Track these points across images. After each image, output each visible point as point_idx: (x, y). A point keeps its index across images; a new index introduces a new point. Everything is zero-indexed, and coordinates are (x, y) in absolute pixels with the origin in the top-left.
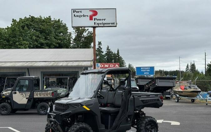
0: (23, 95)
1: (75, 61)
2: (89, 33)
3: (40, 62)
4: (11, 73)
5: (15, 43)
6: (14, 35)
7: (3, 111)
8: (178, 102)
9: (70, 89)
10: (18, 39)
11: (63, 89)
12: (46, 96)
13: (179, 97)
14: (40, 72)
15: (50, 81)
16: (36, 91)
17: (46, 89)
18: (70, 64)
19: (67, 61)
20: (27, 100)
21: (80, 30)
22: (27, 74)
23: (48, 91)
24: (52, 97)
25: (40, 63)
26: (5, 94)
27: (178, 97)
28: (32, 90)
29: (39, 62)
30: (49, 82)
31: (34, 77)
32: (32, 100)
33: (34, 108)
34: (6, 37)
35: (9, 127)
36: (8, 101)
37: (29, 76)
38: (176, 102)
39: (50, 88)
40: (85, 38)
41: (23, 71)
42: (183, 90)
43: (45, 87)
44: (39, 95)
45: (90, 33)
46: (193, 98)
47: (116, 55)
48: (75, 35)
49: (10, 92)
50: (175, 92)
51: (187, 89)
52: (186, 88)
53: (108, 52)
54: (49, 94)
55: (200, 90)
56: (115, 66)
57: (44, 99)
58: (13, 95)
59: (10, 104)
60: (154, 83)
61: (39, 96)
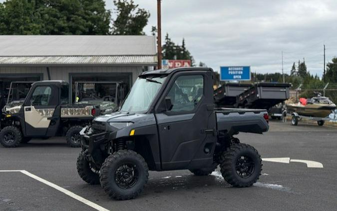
0: (43, 113)
1: (127, 56)
2: (140, 11)
3: (68, 56)
4: (18, 74)
5: (18, 27)
6: (16, 14)
7: (8, 140)
8: (296, 124)
9: (119, 102)
10: (22, 20)
11: (108, 102)
12: (82, 115)
13: (299, 117)
14: (68, 74)
15: (85, 89)
16: (64, 105)
17: (80, 103)
18: (119, 60)
19: (114, 56)
20: (49, 121)
21: (125, 6)
22: (46, 76)
23: (84, 105)
24: (91, 116)
25: (69, 58)
26: (11, 110)
27: (297, 117)
28: (58, 105)
29: (66, 56)
30: (84, 91)
31: (61, 81)
32: (58, 122)
33: (61, 136)
34: (3, 16)
35: (22, 170)
36: (16, 122)
37: (48, 81)
38: (293, 125)
39: (85, 100)
40: (134, 19)
41: (39, 72)
42: (304, 105)
43: (78, 98)
44: (69, 113)
45: (142, 12)
46: (323, 119)
47: (180, 49)
48: (117, 14)
49: (19, 107)
50: (291, 109)
51: (312, 104)
52: (310, 101)
53: (167, 43)
54: (87, 111)
55: (334, 105)
56: (183, 64)
57: (78, 120)
58: (25, 112)
59: (20, 127)
60: (254, 93)
61: (70, 115)
